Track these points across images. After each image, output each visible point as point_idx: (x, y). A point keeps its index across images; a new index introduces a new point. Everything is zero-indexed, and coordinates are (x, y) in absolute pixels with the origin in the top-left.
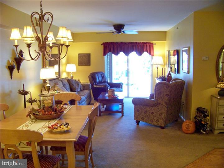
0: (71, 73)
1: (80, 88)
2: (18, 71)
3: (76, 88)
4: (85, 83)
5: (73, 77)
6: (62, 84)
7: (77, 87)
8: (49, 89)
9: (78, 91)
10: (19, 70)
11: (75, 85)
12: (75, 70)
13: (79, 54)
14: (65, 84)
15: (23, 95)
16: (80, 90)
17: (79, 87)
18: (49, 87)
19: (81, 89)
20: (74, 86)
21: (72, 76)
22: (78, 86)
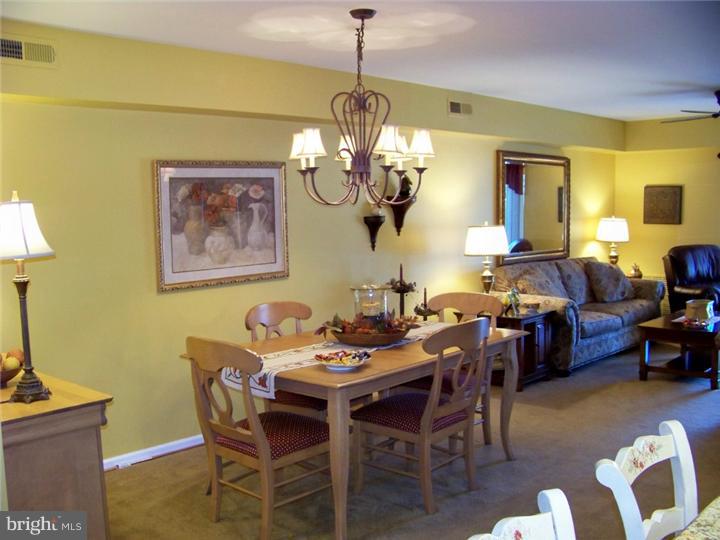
0: (613, 245)
1: (623, 293)
2: (399, 231)
3: (608, 291)
4: (652, 279)
5: (616, 257)
6: (557, 273)
7: (611, 288)
8: (490, 284)
9: (615, 299)
10: (402, 229)
11: (605, 281)
12: (625, 237)
13: (647, 188)
14: (569, 277)
15: (398, 292)
16: (620, 298)
17: (620, 290)
18: (490, 278)
19: (626, 295)
20: (603, 282)
21: (613, 254)
22: (616, 286)
